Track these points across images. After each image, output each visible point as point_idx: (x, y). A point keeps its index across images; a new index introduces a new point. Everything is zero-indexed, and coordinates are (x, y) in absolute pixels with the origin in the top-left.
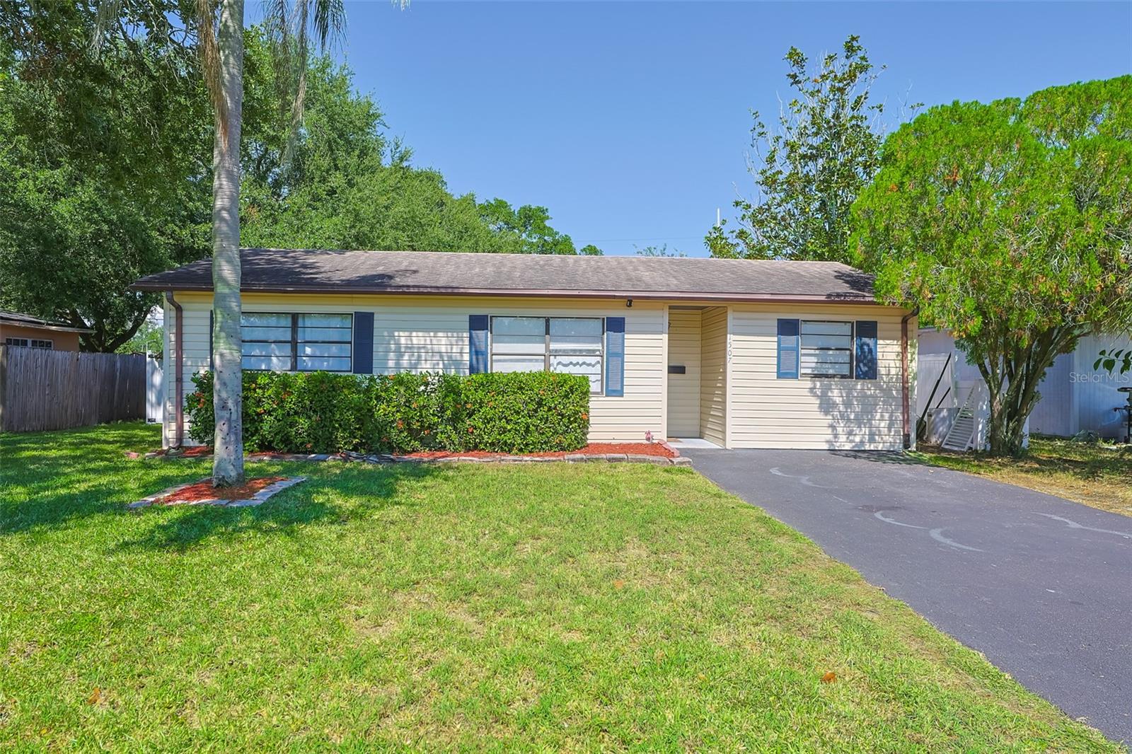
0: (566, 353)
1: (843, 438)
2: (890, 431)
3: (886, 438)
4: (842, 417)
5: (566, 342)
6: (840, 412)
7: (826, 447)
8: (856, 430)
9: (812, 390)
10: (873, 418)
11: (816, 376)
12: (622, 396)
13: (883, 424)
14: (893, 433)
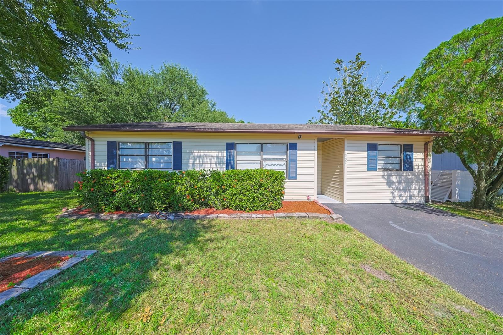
0: (270, 160)
1: (397, 198)
2: (419, 194)
3: (417, 198)
4: (397, 188)
5: (270, 155)
6: (396, 186)
7: (390, 202)
8: (403, 194)
9: (383, 176)
10: (411, 189)
11: (385, 169)
12: (296, 179)
13: (415, 191)
14: (420, 196)
